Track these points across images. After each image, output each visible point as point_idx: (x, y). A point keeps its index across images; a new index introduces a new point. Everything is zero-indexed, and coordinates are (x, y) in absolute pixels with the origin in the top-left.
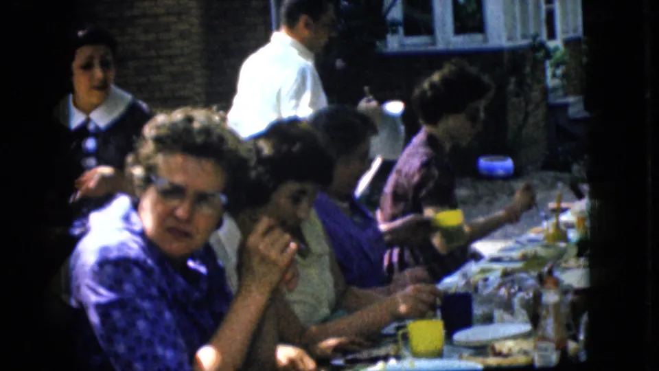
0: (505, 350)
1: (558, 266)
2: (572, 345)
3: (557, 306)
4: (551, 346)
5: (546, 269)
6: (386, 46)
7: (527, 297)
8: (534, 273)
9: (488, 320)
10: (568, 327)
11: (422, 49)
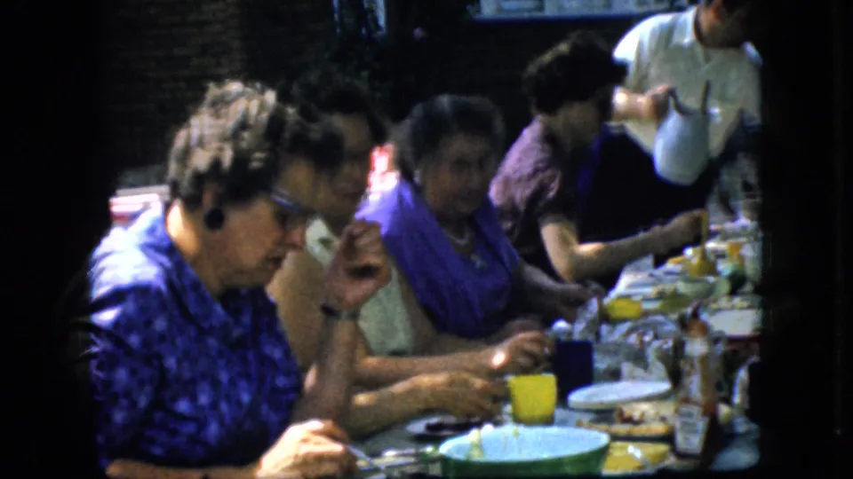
0: (636, 415)
1: (706, 306)
2: (724, 410)
3: (705, 359)
4: (696, 410)
5: (689, 310)
6: (479, 11)
7: (665, 346)
8: (674, 316)
9: (615, 375)
10: (719, 387)
11: (526, 15)
